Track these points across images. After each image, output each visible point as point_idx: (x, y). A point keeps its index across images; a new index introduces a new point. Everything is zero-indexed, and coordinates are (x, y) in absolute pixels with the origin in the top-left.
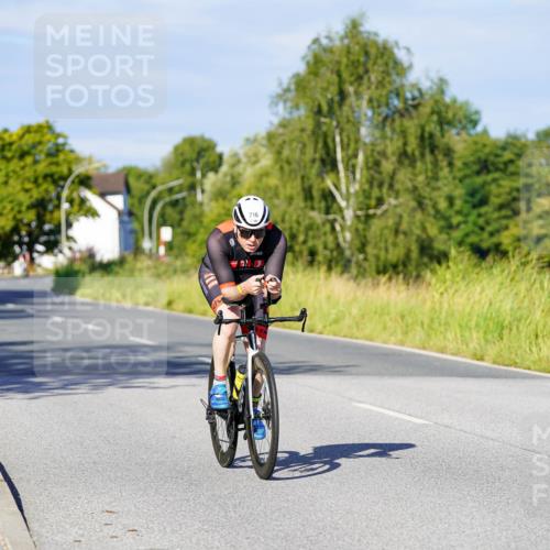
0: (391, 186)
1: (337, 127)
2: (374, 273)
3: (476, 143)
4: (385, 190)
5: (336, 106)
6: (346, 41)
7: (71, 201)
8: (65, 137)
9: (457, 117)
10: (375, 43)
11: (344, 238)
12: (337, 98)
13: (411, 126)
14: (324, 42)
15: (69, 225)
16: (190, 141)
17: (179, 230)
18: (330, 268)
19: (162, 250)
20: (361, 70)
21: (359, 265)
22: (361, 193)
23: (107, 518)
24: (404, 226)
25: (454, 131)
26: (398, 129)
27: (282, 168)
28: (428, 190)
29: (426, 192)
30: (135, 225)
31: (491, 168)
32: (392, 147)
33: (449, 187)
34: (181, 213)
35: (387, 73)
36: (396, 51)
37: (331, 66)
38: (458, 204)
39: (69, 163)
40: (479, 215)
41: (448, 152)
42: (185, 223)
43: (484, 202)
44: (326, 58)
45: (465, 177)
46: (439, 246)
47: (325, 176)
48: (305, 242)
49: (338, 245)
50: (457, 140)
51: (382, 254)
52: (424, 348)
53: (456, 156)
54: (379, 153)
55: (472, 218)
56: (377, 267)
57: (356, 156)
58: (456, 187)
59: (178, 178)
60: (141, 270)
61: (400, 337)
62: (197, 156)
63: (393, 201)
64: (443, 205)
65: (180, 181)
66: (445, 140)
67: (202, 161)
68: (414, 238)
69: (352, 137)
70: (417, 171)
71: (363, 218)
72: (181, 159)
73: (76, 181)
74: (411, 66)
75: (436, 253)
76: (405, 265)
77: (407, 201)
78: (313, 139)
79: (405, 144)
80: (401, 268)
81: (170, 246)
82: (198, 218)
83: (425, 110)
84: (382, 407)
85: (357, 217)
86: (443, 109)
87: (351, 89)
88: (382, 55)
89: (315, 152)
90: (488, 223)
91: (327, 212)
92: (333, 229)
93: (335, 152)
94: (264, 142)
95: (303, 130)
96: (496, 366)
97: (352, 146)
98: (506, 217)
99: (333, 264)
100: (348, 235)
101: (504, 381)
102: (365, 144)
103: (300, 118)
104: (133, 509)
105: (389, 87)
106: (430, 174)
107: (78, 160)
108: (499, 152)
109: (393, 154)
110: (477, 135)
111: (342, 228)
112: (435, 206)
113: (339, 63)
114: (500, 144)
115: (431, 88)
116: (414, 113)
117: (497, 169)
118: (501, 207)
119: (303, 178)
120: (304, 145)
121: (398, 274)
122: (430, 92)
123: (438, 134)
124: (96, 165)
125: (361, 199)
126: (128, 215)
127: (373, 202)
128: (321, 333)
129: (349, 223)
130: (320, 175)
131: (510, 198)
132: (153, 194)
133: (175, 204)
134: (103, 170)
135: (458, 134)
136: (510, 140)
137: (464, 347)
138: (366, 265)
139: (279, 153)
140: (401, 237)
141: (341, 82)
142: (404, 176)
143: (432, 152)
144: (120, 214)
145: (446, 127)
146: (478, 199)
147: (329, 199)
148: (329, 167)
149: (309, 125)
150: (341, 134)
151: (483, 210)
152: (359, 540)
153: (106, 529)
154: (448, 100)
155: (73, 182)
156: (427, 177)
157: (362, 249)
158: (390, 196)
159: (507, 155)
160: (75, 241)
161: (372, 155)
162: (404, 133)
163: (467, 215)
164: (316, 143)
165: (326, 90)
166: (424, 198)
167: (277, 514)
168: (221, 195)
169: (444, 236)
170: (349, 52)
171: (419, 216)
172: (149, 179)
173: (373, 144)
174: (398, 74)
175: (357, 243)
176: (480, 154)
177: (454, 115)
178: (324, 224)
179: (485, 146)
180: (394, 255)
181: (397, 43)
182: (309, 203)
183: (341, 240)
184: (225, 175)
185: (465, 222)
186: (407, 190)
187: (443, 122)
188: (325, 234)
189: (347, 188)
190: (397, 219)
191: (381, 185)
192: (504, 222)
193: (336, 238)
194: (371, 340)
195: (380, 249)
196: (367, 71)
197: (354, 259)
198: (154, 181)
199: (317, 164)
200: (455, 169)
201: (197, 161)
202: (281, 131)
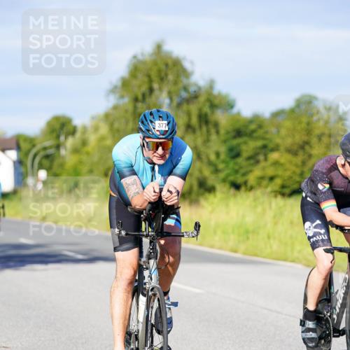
5: (147, 96)
6: (154, 57)
10: (171, 58)
14: (140, 57)
16: (57, 118)
17: (51, 172)
19: (40, 186)
20: (163, 74)
25: (220, 111)
26: (185, 110)
28: (204, 147)
32: (181, 122)
33: (216, 146)
34: (52, 162)
38: (223, 156)
40: (236, 164)
41: (216, 125)
43: (238, 155)
45: (227, 139)
50: (221, 117)
55: (231, 165)
59: (49, 140)
64: (213, 157)
70: (197, 136)
72: (51, 129)
79: (190, 119)
82: (62, 165)
83: (202, 99)
87: (156, 86)
90: (241, 168)
94: (103, 118)
95: (126, 111)
104: (20, 345)
105: (180, 85)
108: (248, 124)
114: (248, 120)
116: (195, 101)
117: (246, 135)
118: (249, 158)
120: (127, 121)
126: (19, 163)
132: (34, 151)
133: (47, 157)
137: (225, 245)
139: (112, 125)
141: (151, 81)
142: (189, 139)
143: (206, 124)
144: (14, 162)
146: (235, 154)
149: (130, 107)
154: (215, 92)
159: (253, 127)
162: (189, 114)
163: (228, 163)
165: (141, 86)
168: (76, 151)
171: (198, 164)
179: (238, 121)
184: (79, 139)
185: (227, 167)
187: (213, 106)
192: (250, 168)
196: (166, 75)
198: (34, 142)
200: (221, 135)
201: (62, 129)
202: (113, 112)
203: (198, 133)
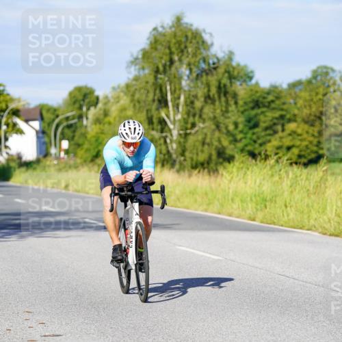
0: (200, 116)
1: (168, 80)
2: (190, 168)
3: (251, 90)
4: (197, 118)
5: (168, 68)
6: (173, 29)
7: (7, 125)
8: (4, 86)
9: (240, 75)
10: (191, 30)
11: (172, 147)
12: (168, 63)
13: (213, 80)
14: (160, 29)
15: (6, 139)
16: (79, 89)
17: (72, 142)
18: (163, 165)
19: (62, 154)
20: (183, 46)
21: (181, 164)
22: (182, 120)
23: (27, 316)
24: (208, 140)
25: (238, 83)
26: (205, 82)
27: (134, 105)
28: (222, 118)
29: (221, 119)
30: (46, 139)
31: (261, 105)
32: (201, 93)
33: (235, 117)
34: (74, 132)
35: (198, 48)
36: (203, 35)
37: (164, 44)
38: (241, 127)
39: (7, 101)
40: (254, 134)
41: (235, 96)
42: (76, 138)
43: (256, 125)
44: (161, 39)
45: (245, 110)
46: (229, 152)
47: (161, 110)
49: (168, 152)
50: (240, 88)
51: (195, 157)
52: (219, 213)
53: (240, 97)
54: (193, 96)
55: (249, 135)
56: (192, 165)
57: (179, 98)
58: (239, 117)
59: (72, 111)
60: (49, 166)
61: (205, 207)
62: (83, 98)
63: (201, 125)
64: (231, 127)
65: (73, 113)
66: (233, 88)
67: (87, 101)
68: (214, 147)
69: (177, 86)
70: (216, 107)
71: (183, 136)
72: (73, 100)
73: (11, 112)
74: (212, 44)
75: (227, 156)
76: (208, 163)
77: (209, 125)
78: (153, 88)
79: (209, 91)
80: (206, 165)
81: (67, 152)
82: (84, 135)
83: (221, 70)
84: (193, 249)
85: (180, 135)
86: (231, 69)
87: (176, 58)
88: (195, 37)
89: (155, 95)
90: (258, 138)
91: (162, 132)
92: (165, 142)
93: (166, 95)
94: (124, 89)
95: (147, 82)
96: (262, 224)
97: (178, 92)
98: (270, 135)
99: (165, 163)
100: (175, 146)
101: (267, 233)
102: (185, 91)
103: (145, 75)
104: (43, 311)
105: (199, 57)
106: (224, 109)
107: (12, 100)
108: (266, 95)
109: (202, 96)
110: (252, 85)
111: (171, 141)
112: (226, 127)
113: (169, 42)
114: (266, 91)
115: (224, 57)
116: (214, 72)
117: (264, 106)
118: (266, 129)
119: (147, 111)
120: (148, 92)
121: (204, 169)
122: (224, 59)
123: (228, 84)
124: (22, 103)
125: (182, 124)
126: (42, 133)
127: (189, 126)
129: (175, 138)
130: (158, 109)
131: (271, 123)
132: (57, 121)
133: (69, 126)
134: (26, 106)
135: (241, 85)
136: (272, 89)
137: (244, 213)
138: (185, 163)
139: (133, 95)
140: (206, 147)
141: (171, 53)
142: (208, 110)
143: (225, 95)
144: (37, 132)
145: (233, 80)
146: (253, 124)
147: (163, 123)
148: (163, 105)
149: (151, 79)
150: (170, 85)
151: (256, 130)
152: (178, 329)
153: (26, 322)
154: (234, 64)
155: (9, 113)
156: (222, 110)
157: (183, 154)
158: (199, 122)
159: (270, 98)
160: (10, 149)
161: (189, 98)
162: (208, 85)
163: (246, 134)
164: (155, 90)
165: (161, 58)
166: (220, 123)
167: (129, 313)
168: (98, 121)
169: (232, 146)
170: (175, 35)
171: (217, 134)
172: (54, 111)
173: (190, 91)
174: (204, 49)
175: (180, 150)
176: (254, 97)
177: (238, 73)
178: (160, 139)
179: (257, 92)
180: (202, 157)
181: (204, 31)
182: (151, 126)
183: (170, 148)
184: (100, 109)
185: (245, 138)
186: (210, 118)
187: (231, 78)
188: (161, 145)
189: (174, 117)
190: (203, 136)
191: (194, 115)
192: (268, 138)
193: (167, 147)
194: (188, 208)
195: (193, 154)
196: (186, 47)
197: (178, 161)
198: (57, 113)
199: (156, 103)
200: (239, 106)
201: (83, 100)
202: (134, 83)
203: (217, 103)
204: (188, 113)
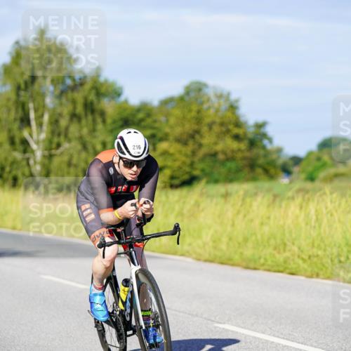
0: (66, 136)
1: (31, 97)
3: (120, 107)
5: (29, 85)
11: (36, 169)
13: (79, 96)
14: (22, 43)
24: (74, 161)
25: (106, 100)
26: (70, 98)
28: (90, 137)
29: (88, 139)
31: (131, 123)
32: (66, 110)
33: (103, 136)
38: (109, 146)
41: (103, 114)
47: (23, 129)
48: (10, 172)
49: (31, 174)
50: (107, 105)
54: (58, 114)
57: (42, 116)
63: (67, 145)
64: (99, 147)
66: (101, 105)
68: (80, 169)
69: (41, 104)
70: (83, 125)
77: (75, 145)
78: (15, 106)
79: (75, 108)
83: (87, 87)
84: (59, 277)
85: (45, 156)
89: (17, 113)
91: (25, 152)
92: (28, 164)
95: (8, 100)
97: (41, 109)
100: (38, 167)
102: (49, 110)
108: (135, 113)
109: (67, 114)
111: (35, 162)
112: (93, 147)
114: (136, 108)
117: (134, 124)
119: (9, 130)
120: (10, 110)
123: (95, 101)
127: (54, 146)
128: (20, 230)
129: (38, 159)
130: (20, 129)
135: (109, 101)
140: (73, 168)
142: (74, 130)
143: (92, 113)
147: (26, 144)
148: (25, 124)
149: (13, 96)
150: (33, 101)
154: (102, 79)
157: (47, 175)
158: (65, 141)
159: (141, 116)
162: (74, 102)
164: (17, 108)
165: (23, 74)
166: (87, 142)
171: (84, 155)
173: (54, 108)
175: (44, 172)
177: (107, 89)
178: (22, 161)
182: (13, 147)
183: (33, 170)
186: (76, 138)
187: (99, 94)
188: (23, 166)
189: (37, 137)
191: (59, 135)
193: (30, 169)
199: (18, 122)
200: (107, 124)
203: (84, 122)
204: (53, 133)
